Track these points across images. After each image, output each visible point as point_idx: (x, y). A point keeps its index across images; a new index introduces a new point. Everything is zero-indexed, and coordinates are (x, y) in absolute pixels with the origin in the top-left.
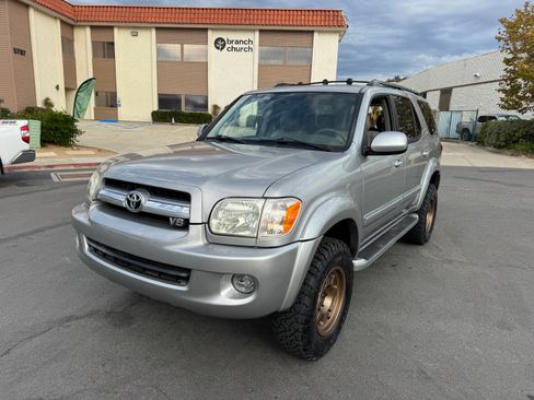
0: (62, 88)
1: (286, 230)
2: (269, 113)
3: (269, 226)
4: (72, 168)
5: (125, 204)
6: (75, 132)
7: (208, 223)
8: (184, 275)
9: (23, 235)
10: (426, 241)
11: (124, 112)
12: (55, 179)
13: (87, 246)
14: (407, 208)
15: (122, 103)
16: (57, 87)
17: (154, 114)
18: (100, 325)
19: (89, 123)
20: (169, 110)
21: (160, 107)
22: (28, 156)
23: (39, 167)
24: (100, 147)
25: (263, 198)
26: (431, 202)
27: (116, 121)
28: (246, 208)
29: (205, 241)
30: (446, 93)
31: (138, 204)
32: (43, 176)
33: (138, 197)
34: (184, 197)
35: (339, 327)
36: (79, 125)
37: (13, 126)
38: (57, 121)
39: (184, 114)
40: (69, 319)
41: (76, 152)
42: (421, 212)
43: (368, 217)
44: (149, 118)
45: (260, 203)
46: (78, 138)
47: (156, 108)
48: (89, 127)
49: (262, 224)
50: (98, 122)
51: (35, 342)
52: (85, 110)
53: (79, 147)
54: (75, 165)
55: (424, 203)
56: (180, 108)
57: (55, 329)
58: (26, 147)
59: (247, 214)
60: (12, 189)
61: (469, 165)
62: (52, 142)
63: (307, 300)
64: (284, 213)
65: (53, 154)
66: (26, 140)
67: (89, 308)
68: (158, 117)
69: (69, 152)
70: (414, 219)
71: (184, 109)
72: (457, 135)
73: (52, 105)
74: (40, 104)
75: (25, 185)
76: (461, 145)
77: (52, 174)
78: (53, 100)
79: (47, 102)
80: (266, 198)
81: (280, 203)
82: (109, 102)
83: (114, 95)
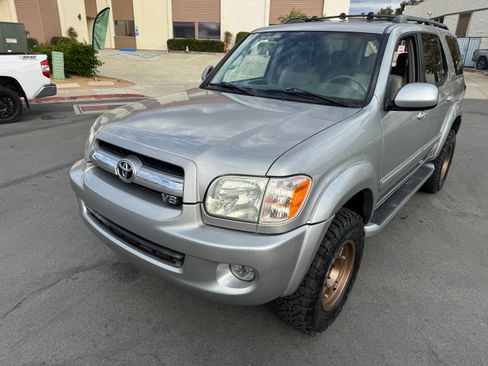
0: (84, 17)
1: (293, 213)
2: (279, 50)
3: (274, 207)
4: (94, 99)
5: (117, 172)
6: (95, 62)
7: (204, 201)
8: (178, 257)
9: (44, 173)
10: (438, 190)
11: (141, 41)
12: (77, 112)
13: (85, 209)
14: (425, 158)
15: (139, 31)
16: (79, 17)
17: (169, 42)
18: (106, 278)
19: (110, 53)
20: (184, 39)
21: (174, 36)
22: (50, 90)
23: (64, 99)
24: (119, 78)
25: (266, 176)
26: (449, 149)
27: (135, 50)
28: (247, 185)
29: (201, 223)
30: (465, 17)
31: (130, 174)
32: (66, 108)
33: (129, 167)
34: (178, 172)
35: (345, 297)
36: (100, 56)
37: (33, 61)
38: (79, 52)
39: (197, 43)
40: (77, 270)
41: (98, 83)
42: (438, 162)
43: (384, 181)
44: (165, 47)
45: (262, 183)
46: (98, 68)
47: (171, 37)
48: (109, 58)
49: (265, 204)
50: (118, 52)
51: (45, 295)
52: (104, 40)
53: (101, 78)
54: (96, 96)
55: (441, 152)
56: (194, 36)
57: (64, 282)
58: (47, 81)
59: (248, 191)
60: (38, 122)
61: (484, 98)
62: (75, 73)
63: (312, 283)
64: (290, 194)
65: (76, 85)
66: (47, 74)
67: (97, 258)
68: (174, 46)
69: (91, 83)
70: (430, 169)
71: (198, 36)
72: (472, 64)
73: (76, 35)
74: (65, 34)
75: (49, 118)
76: (476, 74)
77: (75, 107)
78: (77, 30)
79: (71, 32)
80: (270, 177)
81: (286, 182)
82: (128, 31)
83: (132, 24)
